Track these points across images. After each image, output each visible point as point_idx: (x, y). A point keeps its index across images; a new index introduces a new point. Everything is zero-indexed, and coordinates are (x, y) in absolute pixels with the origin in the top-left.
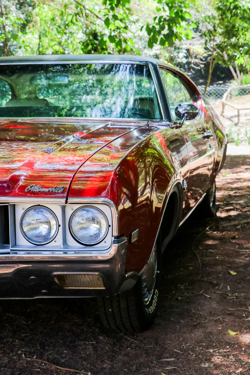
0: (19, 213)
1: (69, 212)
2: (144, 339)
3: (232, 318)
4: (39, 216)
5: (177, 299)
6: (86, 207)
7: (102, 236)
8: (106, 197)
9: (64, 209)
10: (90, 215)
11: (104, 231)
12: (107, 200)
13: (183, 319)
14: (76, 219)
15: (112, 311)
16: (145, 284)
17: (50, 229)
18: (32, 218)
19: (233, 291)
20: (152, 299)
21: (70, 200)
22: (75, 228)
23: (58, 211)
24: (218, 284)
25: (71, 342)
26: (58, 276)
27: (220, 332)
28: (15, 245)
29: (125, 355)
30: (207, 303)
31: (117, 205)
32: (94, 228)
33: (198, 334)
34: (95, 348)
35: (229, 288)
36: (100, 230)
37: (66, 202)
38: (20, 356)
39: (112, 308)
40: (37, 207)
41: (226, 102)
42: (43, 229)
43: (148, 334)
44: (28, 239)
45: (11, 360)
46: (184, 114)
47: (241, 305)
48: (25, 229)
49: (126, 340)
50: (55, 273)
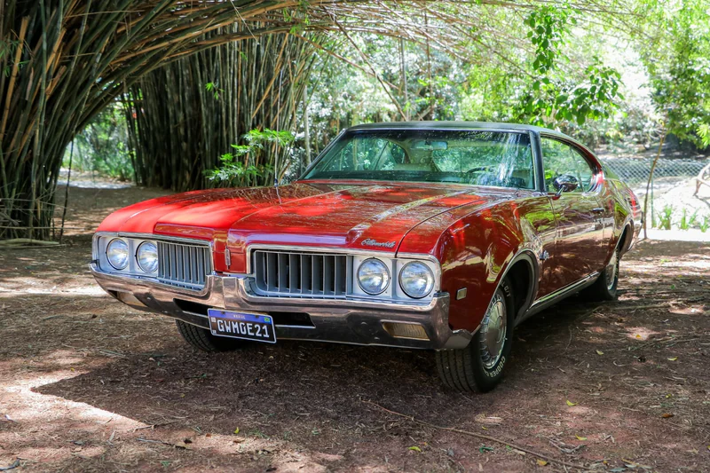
0: (357, 264)
1: (400, 266)
2: (480, 400)
3: (577, 392)
4: (373, 268)
5: (530, 371)
6: (416, 262)
7: (426, 291)
8: (433, 254)
9: (395, 263)
10: (419, 271)
11: (429, 287)
12: (433, 257)
13: (527, 388)
14: (406, 273)
15: (449, 369)
16: (485, 347)
17: (382, 281)
18: (368, 269)
19: (591, 369)
20: (497, 364)
21: (400, 255)
22: (404, 281)
23: (390, 265)
24: (579, 362)
25: (409, 394)
26: (386, 324)
27: (559, 402)
28: (352, 293)
29: (455, 410)
30: (559, 377)
31: (442, 263)
32: (420, 282)
33: (537, 401)
34: (429, 401)
35: (588, 366)
36: (426, 284)
37: (396, 257)
38: (357, 398)
39: (449, 365)
40: (373, 261)
41: (701, 180)
42: (376, 280)
43: (487, 396)
44: (363, 288)
45: (348, 401)
46: (562, 185)
47: (593, 382)
48: (361, 278)
49: (463, 398)
50: (382, 320)
